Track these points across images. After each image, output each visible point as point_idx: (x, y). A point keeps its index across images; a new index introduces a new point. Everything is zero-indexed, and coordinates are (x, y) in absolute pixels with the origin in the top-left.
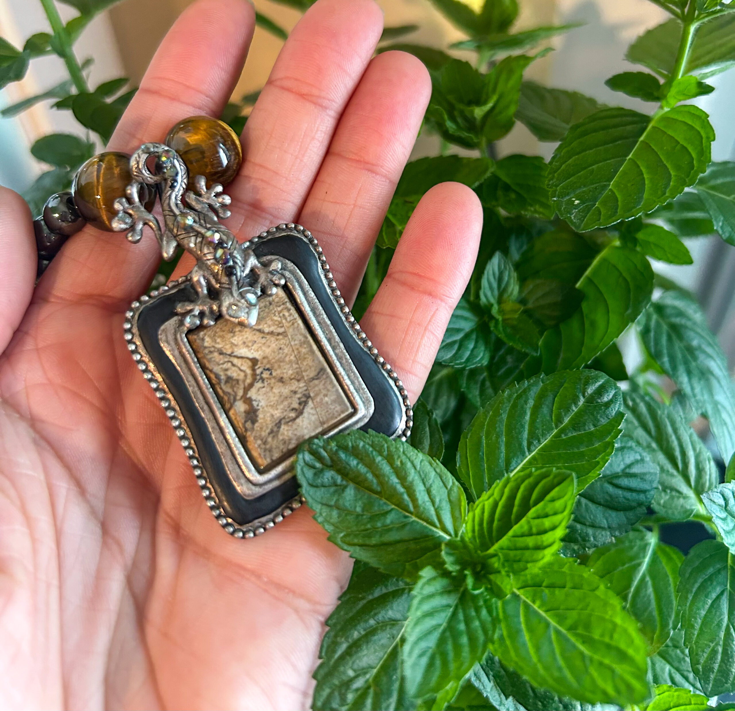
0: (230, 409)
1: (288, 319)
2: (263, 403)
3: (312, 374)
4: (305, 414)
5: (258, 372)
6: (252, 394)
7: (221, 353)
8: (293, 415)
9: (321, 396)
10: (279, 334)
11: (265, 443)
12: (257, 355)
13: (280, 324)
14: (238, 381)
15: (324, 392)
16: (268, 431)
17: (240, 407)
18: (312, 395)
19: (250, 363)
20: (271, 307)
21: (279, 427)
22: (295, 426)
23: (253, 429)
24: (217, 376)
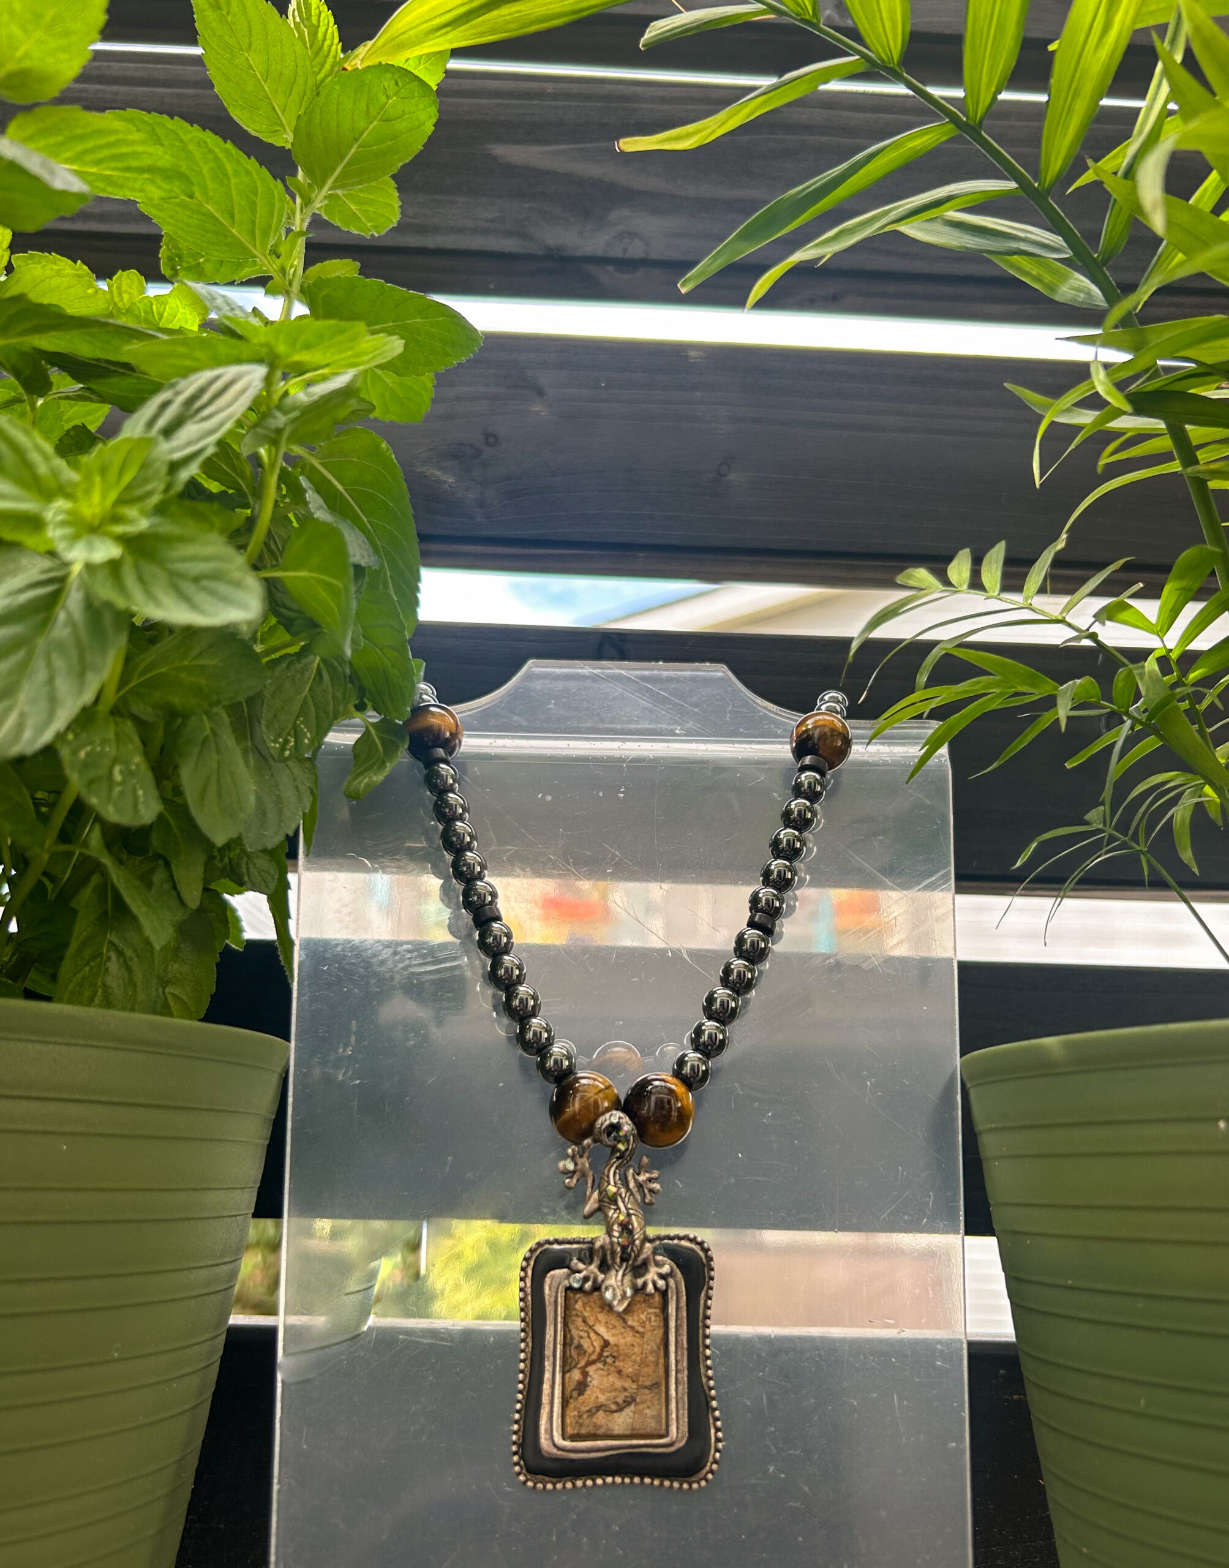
0: (569, 1371)
1: (652, 1323)
2: (595, 1383)
3: (648, 1383)
4: (624, 1413)
5: (605, 1354)
6: (591, 1370)
7: (584, 1321)
8: (614, 1407)
9: (645, 1406)
10: (637, 1332)
11: (580, 1416)
12: (612, 1340)
13: (643, 1324)
14: (585, 1352)
15: (649, 1404)
16: (588, 1408)
17: (576, 1375)
18: (638, 1400)
19: (602, 1343)
20: (643, 1305)
21: (598, 1411)
22: (610, 1418)
23: (577, 1399)
24: (572, 1339)
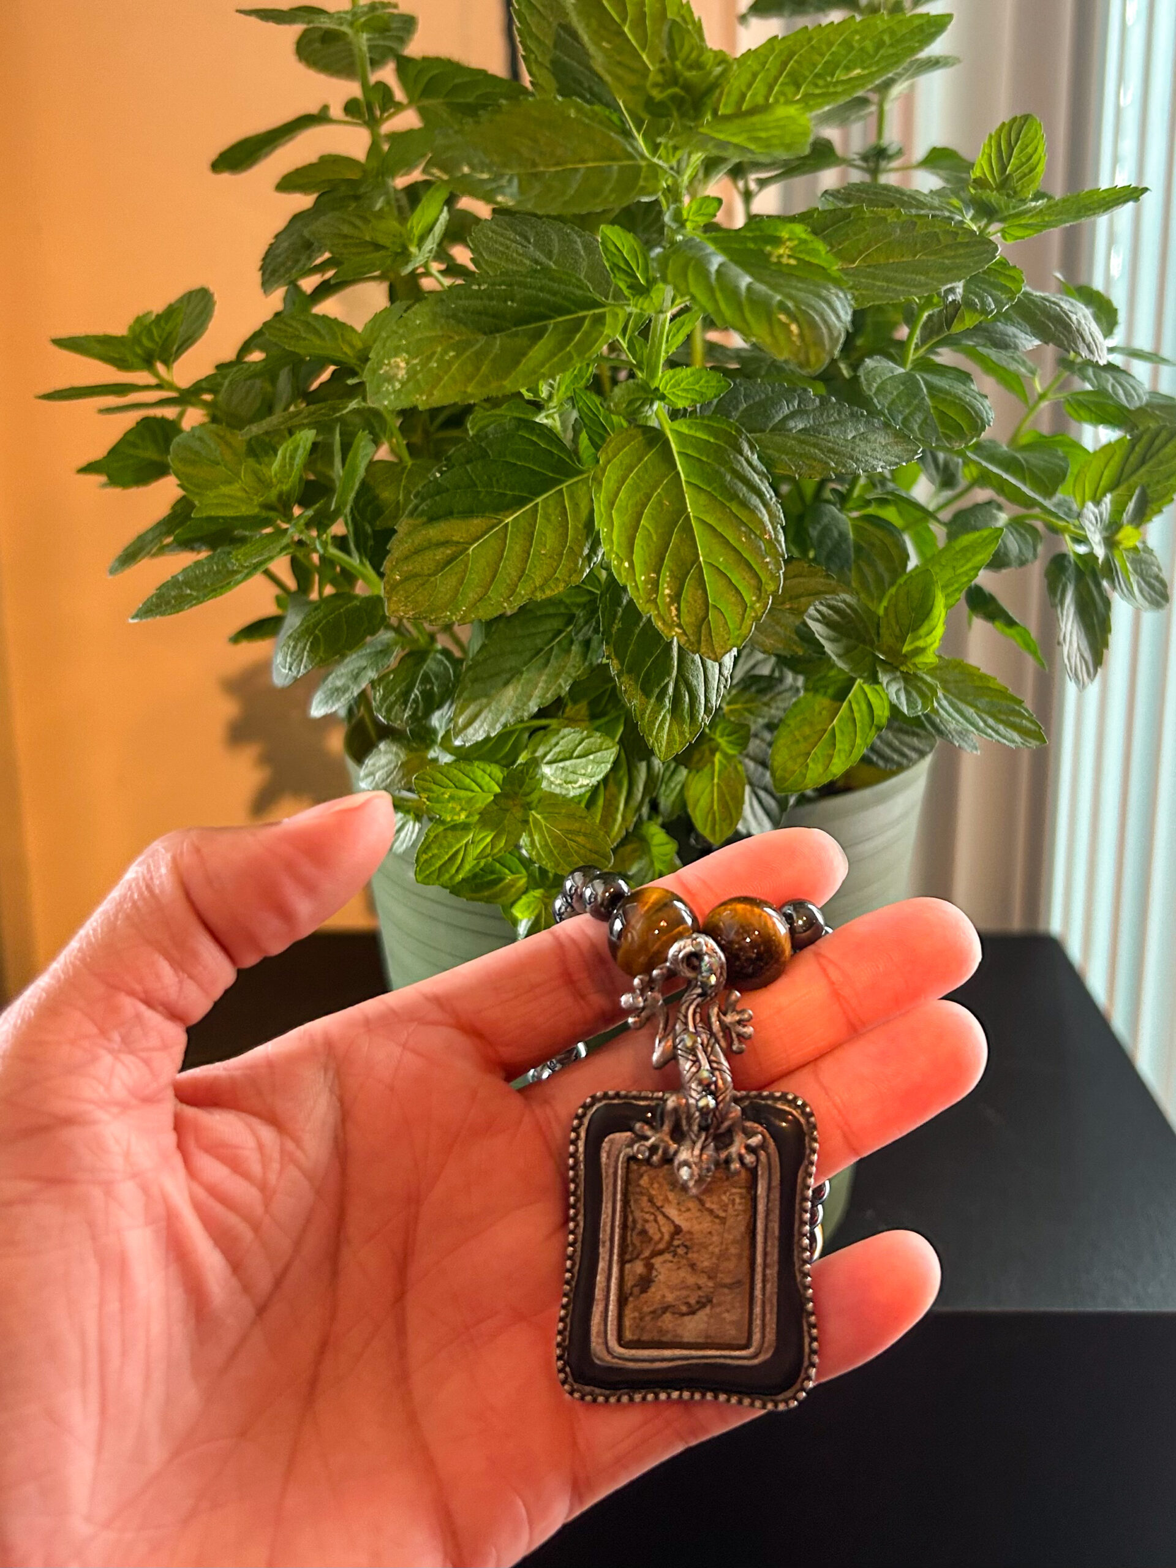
0: (630, 1261)
1: (737, 1207)
2: (661, 1278)
3: (728, 1281)
4: (696, 1317)
5: (676, 1243)
6: (657, 1261)
7: (651, 1200)
8: (684, 1309)
9: (723, 1308)
10: (717, 1217)
11: (641, 1319)
12: (685, 1225)
13: (724, 1207)
14: (651, 1239)
15: (729, 1307)
16: (651, 1309)
17: (639, 1268)
18: (715, 1301)
19: (672, 1229)
20: (726, 1183)
21: (664, 1313)
22: (679, 1322)
23: (638, 1297)
24: (634, 1221)
